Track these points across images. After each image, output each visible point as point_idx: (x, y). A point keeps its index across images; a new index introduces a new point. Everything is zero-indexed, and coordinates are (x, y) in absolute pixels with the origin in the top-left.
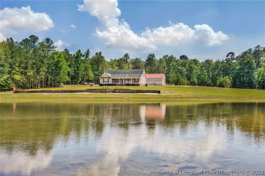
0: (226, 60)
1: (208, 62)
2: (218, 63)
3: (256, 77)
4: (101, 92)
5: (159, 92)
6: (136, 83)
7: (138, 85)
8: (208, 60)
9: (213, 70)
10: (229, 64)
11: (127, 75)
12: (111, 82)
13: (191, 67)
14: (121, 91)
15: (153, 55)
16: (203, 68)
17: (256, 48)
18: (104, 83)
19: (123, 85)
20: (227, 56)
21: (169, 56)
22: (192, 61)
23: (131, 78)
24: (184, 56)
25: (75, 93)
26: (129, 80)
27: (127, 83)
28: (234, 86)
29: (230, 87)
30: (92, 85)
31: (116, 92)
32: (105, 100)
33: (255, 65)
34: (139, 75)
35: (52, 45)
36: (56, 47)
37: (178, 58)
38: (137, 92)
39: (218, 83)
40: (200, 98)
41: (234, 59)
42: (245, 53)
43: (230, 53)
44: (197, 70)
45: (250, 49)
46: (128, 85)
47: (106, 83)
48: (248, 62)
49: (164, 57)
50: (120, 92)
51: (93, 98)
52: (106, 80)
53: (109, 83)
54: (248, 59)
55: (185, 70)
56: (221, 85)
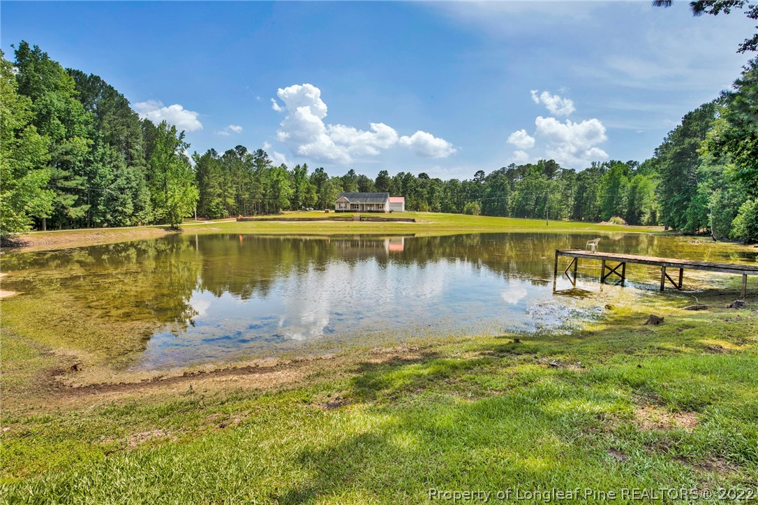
0: (474, 180)
1: (453, 182)
2: (465, 183)
3: (510, 202)
4: (346, 220)
5: (413, 221)
6: (380, 210)
7: (383, 212)
8: (453, 180)
9: (459, 192)
10: (479, 186)
11: (369, 199)
12: (349, 208)
13: (433, 189)
14: (370, 219)
15: (386, 173)
16: (447, 190)
17: (510, 166)
18: (341, 209)
19: (365, 212)
20: (475, 176)
21: (406, 174)
22: (434, 181)
23: (375, 203)
24: (423, 174)
25: (318, 222)
26: (371, 205)
27: (369, 209)
28: (483, 213)
29: (480, 215)
30: (327, 212)
31: (363, 220)
32: (361, 229)
33: (509, 187)
34: (383, 199)
35: (266, 159)
36: (271, 162)
37: (417, 176)
38: (383, 220)
39: (465, 209)
40: (462, 227)
41: (483, 180)
42: (497, 173)
43: (479, 172)
44: (439, 192)
45: (504, 168)
46: (370, 211)
47: (344, 209)
48: (502, 184)
49: (400, 175)
50: (368, 221)
51: (345, 227)
52: (343, 205)
53: (347, 209)
54: (502, 181)
55: (426, 192)
56: (469, 212)
